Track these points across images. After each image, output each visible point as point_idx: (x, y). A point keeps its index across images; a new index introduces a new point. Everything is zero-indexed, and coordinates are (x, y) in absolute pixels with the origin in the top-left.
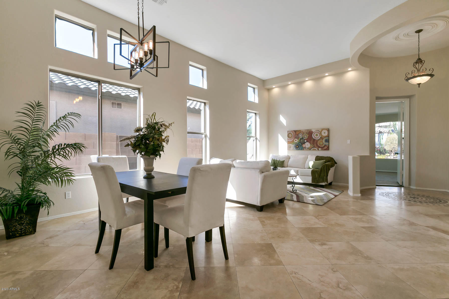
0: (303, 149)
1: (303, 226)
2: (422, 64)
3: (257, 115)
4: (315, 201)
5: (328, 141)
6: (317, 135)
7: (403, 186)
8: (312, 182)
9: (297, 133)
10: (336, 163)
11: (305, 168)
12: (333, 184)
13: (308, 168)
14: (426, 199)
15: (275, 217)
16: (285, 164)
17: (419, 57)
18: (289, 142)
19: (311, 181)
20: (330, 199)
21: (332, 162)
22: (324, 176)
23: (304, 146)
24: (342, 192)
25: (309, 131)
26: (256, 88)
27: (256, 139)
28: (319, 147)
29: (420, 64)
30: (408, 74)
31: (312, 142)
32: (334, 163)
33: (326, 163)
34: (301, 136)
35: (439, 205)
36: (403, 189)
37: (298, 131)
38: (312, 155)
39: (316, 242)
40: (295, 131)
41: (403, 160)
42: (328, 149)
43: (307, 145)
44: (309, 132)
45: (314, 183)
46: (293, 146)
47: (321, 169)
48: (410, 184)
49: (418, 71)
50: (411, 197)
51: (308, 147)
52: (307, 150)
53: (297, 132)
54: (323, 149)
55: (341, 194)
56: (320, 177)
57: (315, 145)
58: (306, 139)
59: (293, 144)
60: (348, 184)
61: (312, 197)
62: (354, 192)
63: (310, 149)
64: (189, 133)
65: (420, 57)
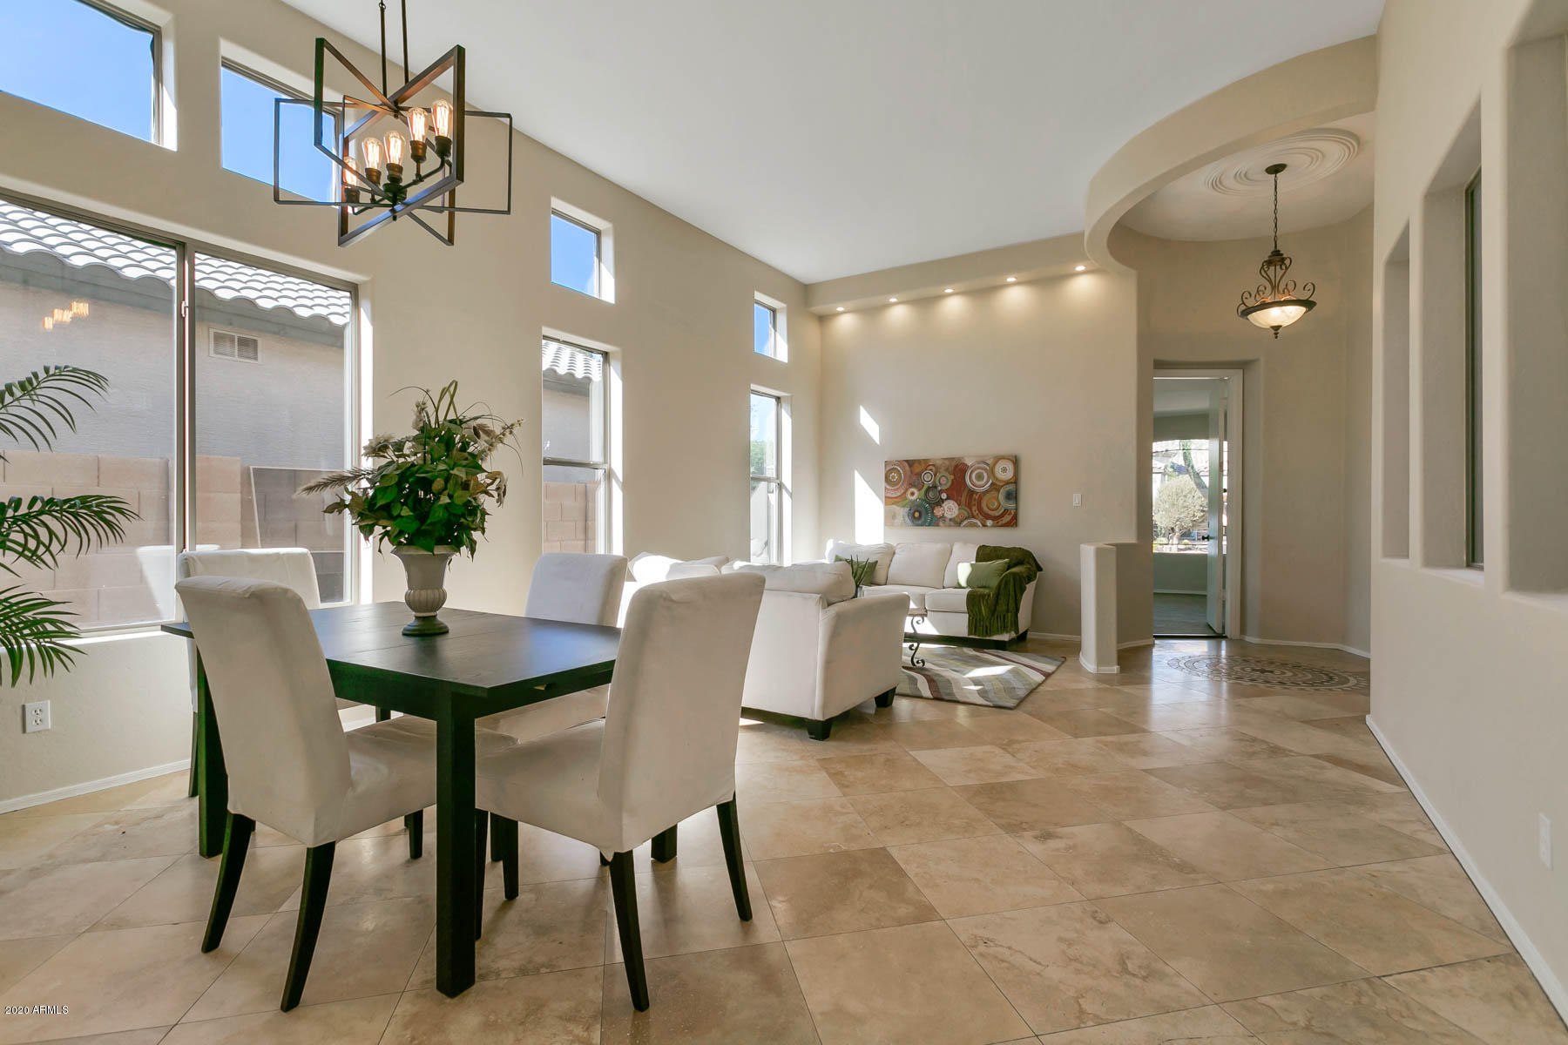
0: (934, 522)
1: (972, 780)
2: (1284, 267)
3: (783, 405)
4: (991, 695)
5: (1013, 496)
6: (980, 477)
7: (1226, 637)
8: (970, 633)
9: (917, 469)
10: (1040, 569)
11: (944, 588)
12: (1029, 636)
13: (955, 584)
14: (1295, 675)
15: (875, 755)
16: (880, 574)
17: (1276, 247)
18: (889, 501)
19: (967, 630)
20: (1034, 686)
21: (1028, 566)
22: (1008, 612)
23: (938, 512)
24: (1063, 662)
25: (954, 463)
26: (783, 308)
27: (780, 486)
28: (988, 517)
29: (1278, 267)
30: (1246, 295)
31: (963, 499)
32: (1034, 568)
33: (1014, 570)
34: (928, 478)
35: (1330, 690)
36: (1224, 643)
37: (919, 461)
38: (966, 542)
39: (1025, 830)
40: (910, 463)
41: (1224, 556)
42: (1013, 522)
43: (950, 509)
44: (956, 466)
45: (975, 635)
46: (901, 512)
47: (999, 587)
48: (1243, 631)
49: (1275, 287)
50: (1254, 670)
51: (954, 516)
52: (950, 526)
53: (916, 464)
54: (1000, 524)
55: (1061, 668)
56: (993, 615)
57: (974, 508)
58: (946, 491)
59: (904, 506)
60: (1080, 634)
61: (976, 682)
62: (1100, 661)
63: (957, 523)
64: (547, 462)
65: (1278, 248)
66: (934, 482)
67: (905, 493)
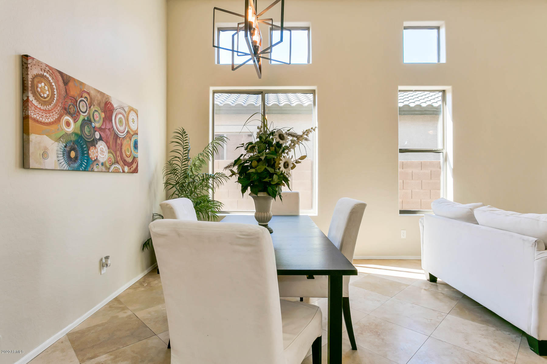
66: (89, 114)
67: (58, 120)
